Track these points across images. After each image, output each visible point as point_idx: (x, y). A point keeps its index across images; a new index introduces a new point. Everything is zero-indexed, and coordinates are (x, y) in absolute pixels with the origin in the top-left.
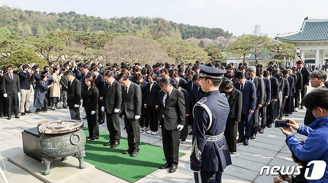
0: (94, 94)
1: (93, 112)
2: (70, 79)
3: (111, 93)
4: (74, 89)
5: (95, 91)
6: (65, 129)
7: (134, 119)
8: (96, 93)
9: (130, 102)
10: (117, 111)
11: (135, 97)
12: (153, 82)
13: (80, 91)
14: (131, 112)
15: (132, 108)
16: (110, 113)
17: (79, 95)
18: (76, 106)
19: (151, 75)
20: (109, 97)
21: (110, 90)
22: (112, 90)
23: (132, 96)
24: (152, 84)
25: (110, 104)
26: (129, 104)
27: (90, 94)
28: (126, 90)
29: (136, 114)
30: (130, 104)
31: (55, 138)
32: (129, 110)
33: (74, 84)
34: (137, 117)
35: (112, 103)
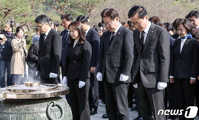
0: (84, 52)
1: (82, 84)
2: (43, 29)
3: (114, 47)
4: (49, 47)
5: (85, 49)
6: (38, 92)
7: (156, 89)
8: (88, 51)
9: (149, 58)
10: (125, 78)
11: (159, 50)
12: (186, 35)
13: (59, 51)
14: (151, 76)
15: (152, 70)
16: (113, 82)
17: (58, 56)
18: (52, 75)
19: (183, 24)
20: (110, 55)
21: (113, 43)
22: (117, 42)
23: (154, 47)
24: (185, 40)
25: (112, 67)
26: (147, 62)
27: (77, 52)
28: (143, 37)
29: (159, 79)
30: (150, 62)
31: (22, 107)
32: (147, 72)
33: (51, 38)
34: (163, 85)
35: (117, 65)
